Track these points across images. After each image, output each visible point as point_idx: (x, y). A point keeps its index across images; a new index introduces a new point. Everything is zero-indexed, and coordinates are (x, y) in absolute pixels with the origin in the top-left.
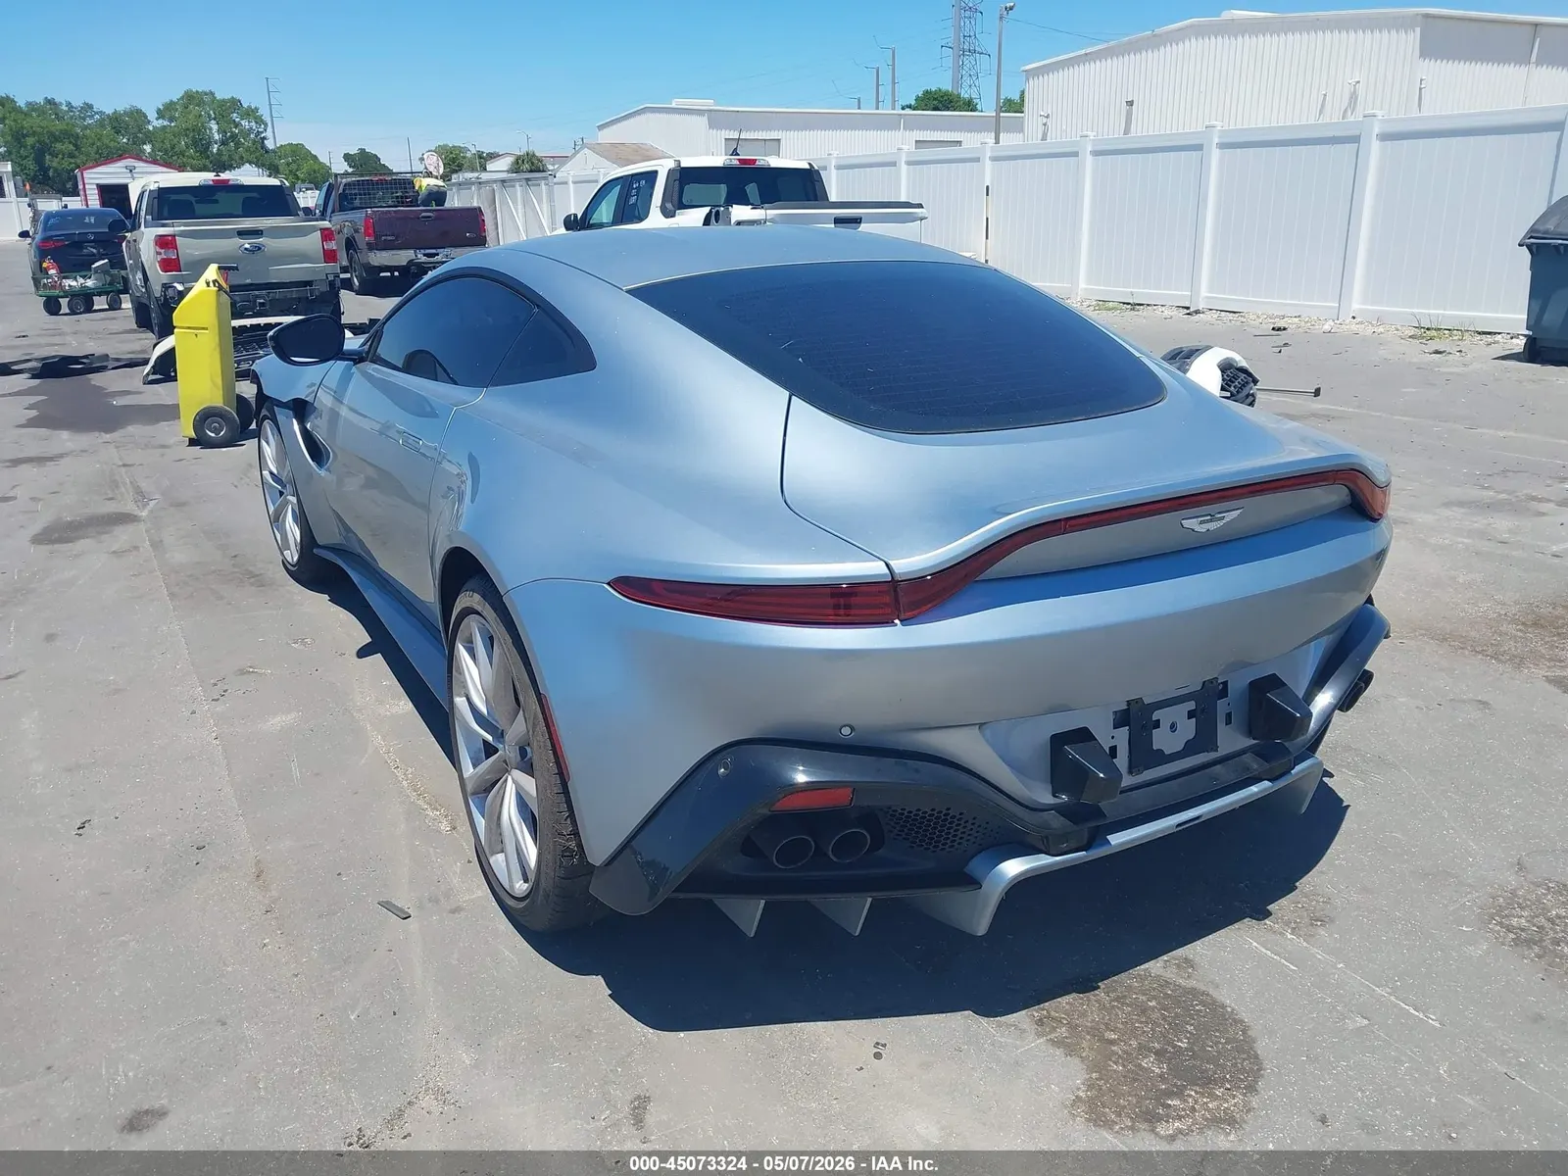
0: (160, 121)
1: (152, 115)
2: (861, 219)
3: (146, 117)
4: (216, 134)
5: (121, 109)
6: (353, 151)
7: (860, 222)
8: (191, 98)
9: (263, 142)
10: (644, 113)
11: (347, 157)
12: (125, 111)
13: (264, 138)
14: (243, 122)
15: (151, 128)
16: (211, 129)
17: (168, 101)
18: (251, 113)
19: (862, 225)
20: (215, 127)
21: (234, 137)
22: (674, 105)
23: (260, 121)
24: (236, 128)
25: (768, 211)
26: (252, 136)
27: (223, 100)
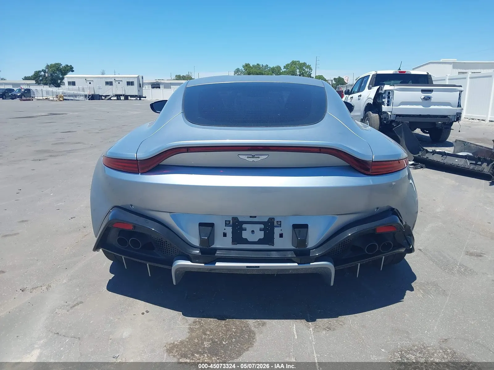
0: (284, 69)
1: (282, 68)
2: (433, 90)
3: (281, 68)
4: (298, 73)
5: (275, 66)
6: (337, 77)
7: (432, 91)
8: (294, 63)
9: (310, 75)
10: (430, 64)
11: (335, 79)
12: (276, 67)
13: (311, 74)
14: (306, 69)
15: (281, 71)
16: (297, 71)
17: (287, 64)
18: (309, 67)
19: (433, 92)
20: (298, 71)
21: (303, 73)
22: (441, 61)
23: (311, 69)
24: (304, 71)
25: (395, 87)
26: (308, 73)
27: (302, 63)
